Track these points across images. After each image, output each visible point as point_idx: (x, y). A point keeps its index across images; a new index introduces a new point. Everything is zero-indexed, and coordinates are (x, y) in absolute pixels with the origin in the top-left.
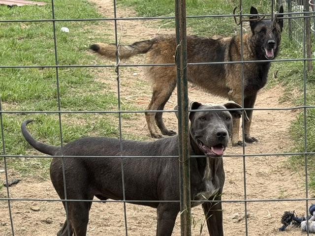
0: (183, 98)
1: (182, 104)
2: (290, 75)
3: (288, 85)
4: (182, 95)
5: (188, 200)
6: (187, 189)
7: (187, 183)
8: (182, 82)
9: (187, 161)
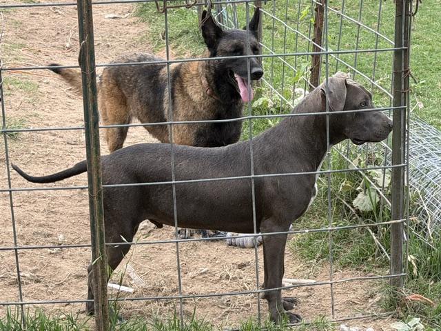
0: (92, 111)
1: (91, 120)
2: (180, 36)
3: (179, 47)
4: (91, 108)
5: (102, 243)
6: (100, 230)
7: (100, 222)
8: (90, 90)
9: (99, 194)
